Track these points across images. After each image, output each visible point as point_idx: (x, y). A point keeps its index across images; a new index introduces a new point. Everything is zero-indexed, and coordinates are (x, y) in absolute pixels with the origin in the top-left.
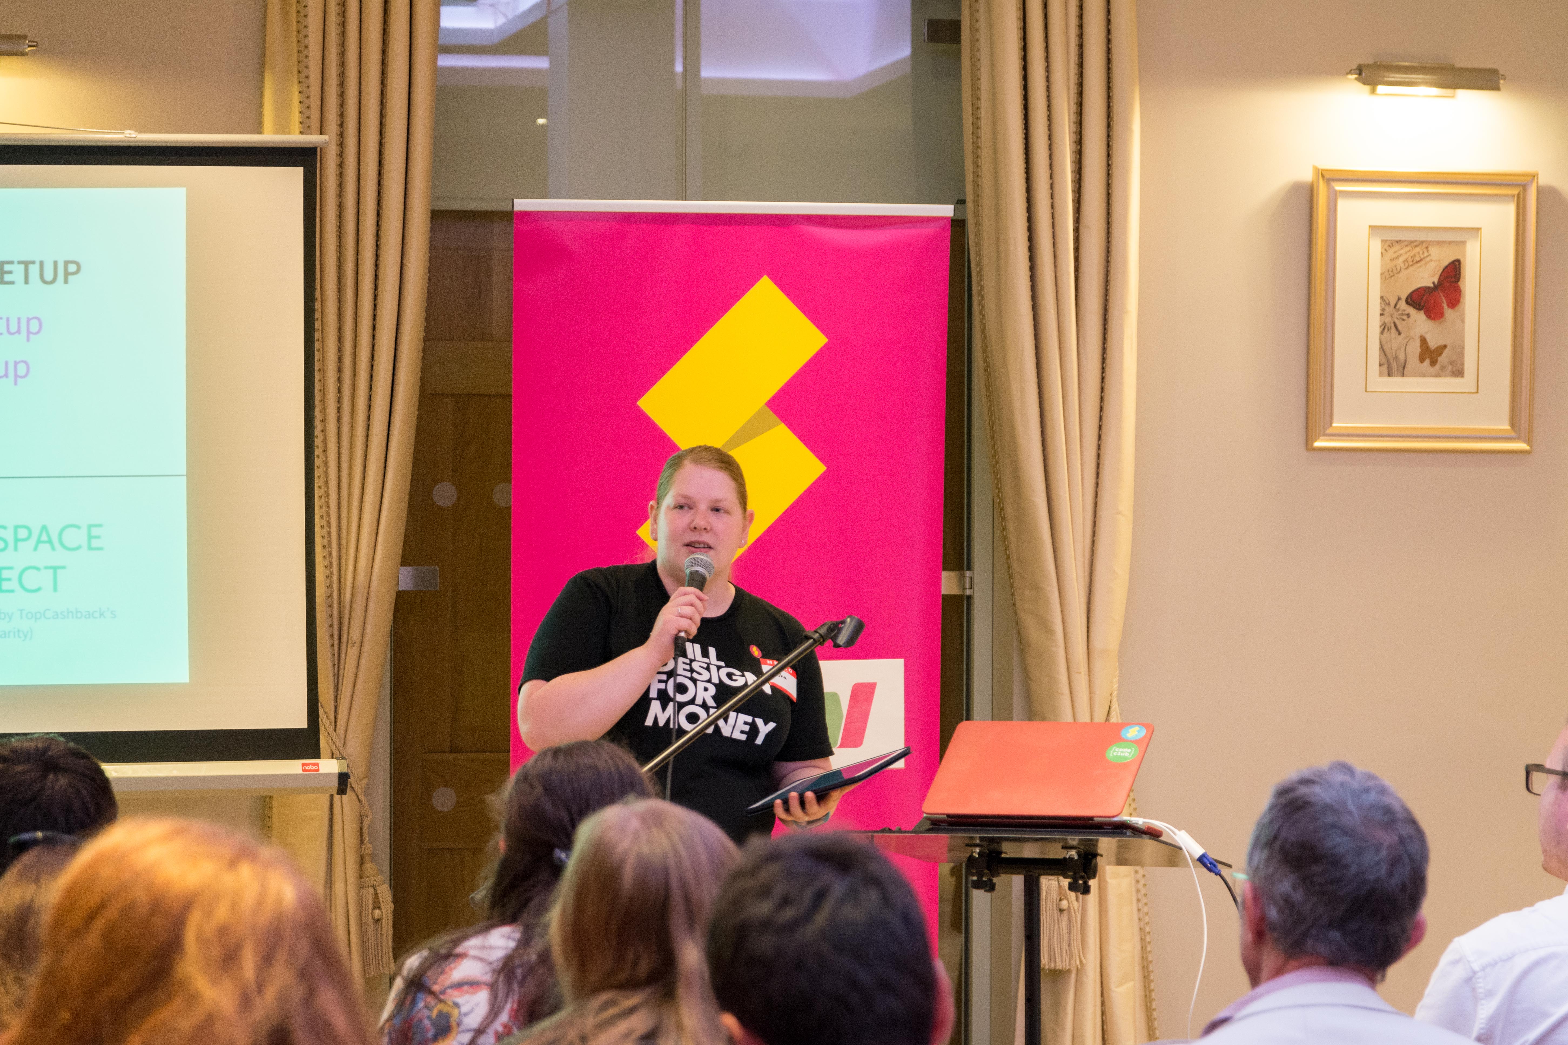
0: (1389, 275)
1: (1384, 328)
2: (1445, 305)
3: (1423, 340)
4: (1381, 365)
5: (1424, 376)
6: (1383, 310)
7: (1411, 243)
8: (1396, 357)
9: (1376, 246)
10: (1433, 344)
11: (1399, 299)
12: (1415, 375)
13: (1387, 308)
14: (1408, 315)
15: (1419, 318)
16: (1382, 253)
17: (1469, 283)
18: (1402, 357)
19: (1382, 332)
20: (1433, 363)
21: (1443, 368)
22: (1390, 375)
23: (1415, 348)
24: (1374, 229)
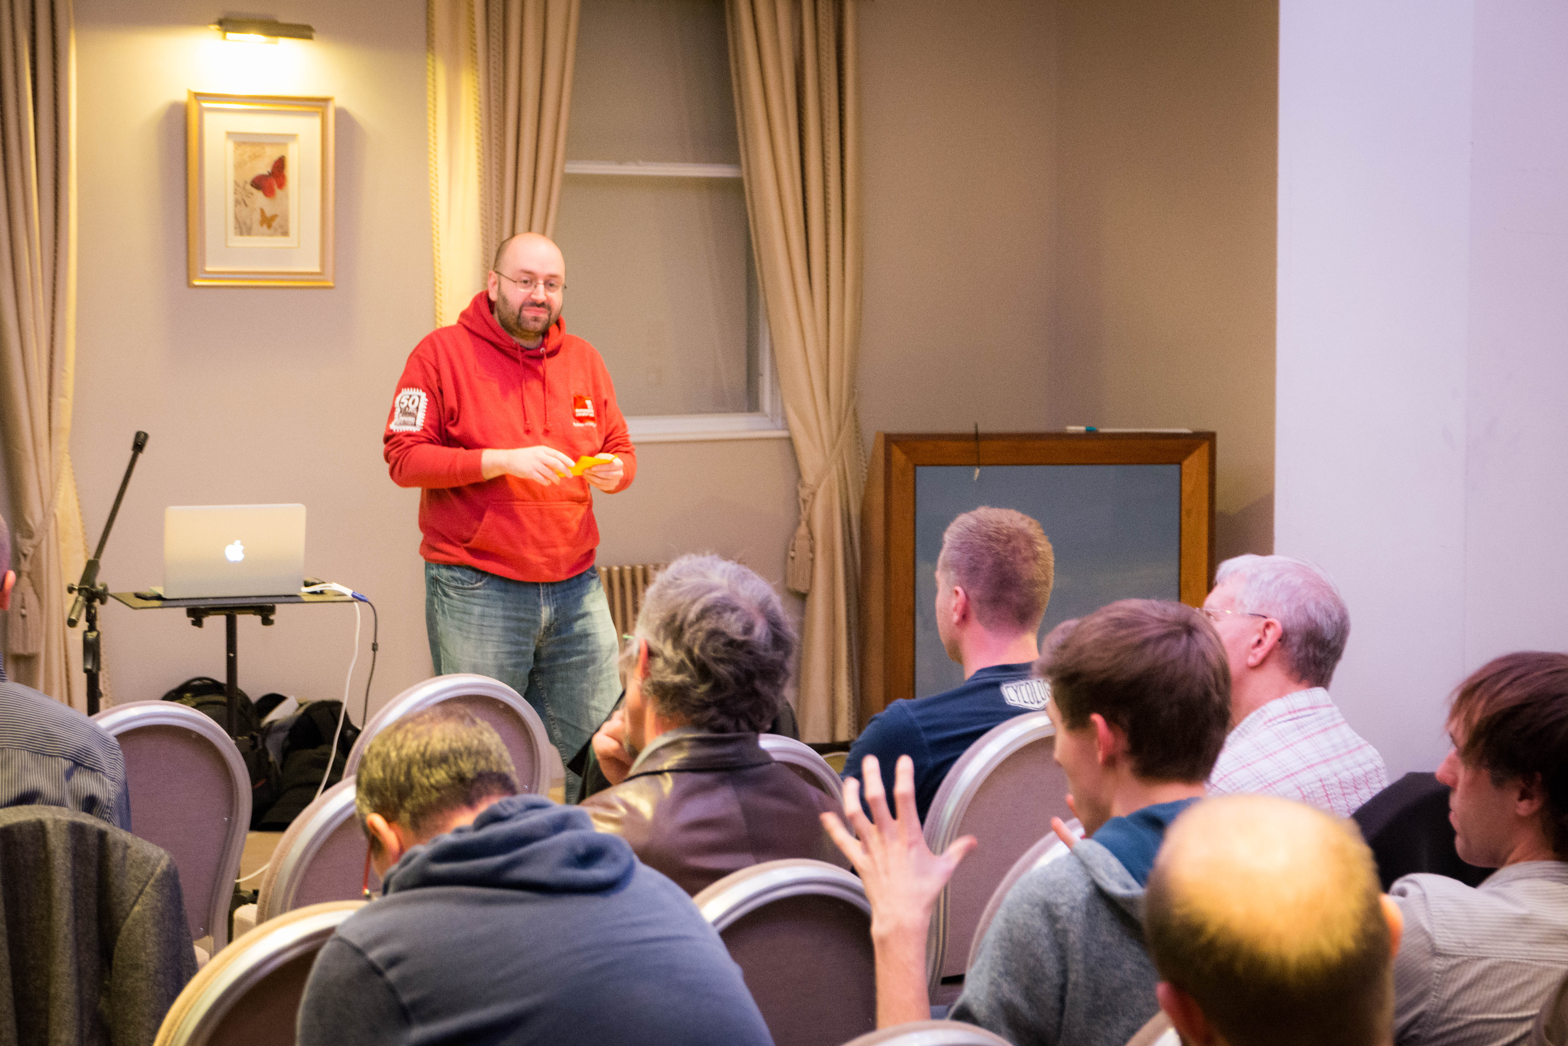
0: (239, 166)
1: (237, 202)
2: (276, 187)
3: (262, 211)
4: (235, 228)
5: (263, 235)
6: (236, 189)
7: (254, 144)
8: (245, 223)
9: (230, 145)
10: (269, 213)
11: (246, 182)
12: (257, 234)
13: (238, 189)
14: (252, 194)
15: (259, 195)
16: (235, 152)
17: (292, 172)
18: (248, 222)
19: (236, 206)
20: (269, 226)
21: (276, 230)
22: (241, 234)
23: (257, 217)
24: (230, 135)
